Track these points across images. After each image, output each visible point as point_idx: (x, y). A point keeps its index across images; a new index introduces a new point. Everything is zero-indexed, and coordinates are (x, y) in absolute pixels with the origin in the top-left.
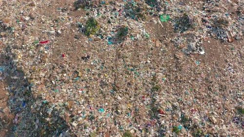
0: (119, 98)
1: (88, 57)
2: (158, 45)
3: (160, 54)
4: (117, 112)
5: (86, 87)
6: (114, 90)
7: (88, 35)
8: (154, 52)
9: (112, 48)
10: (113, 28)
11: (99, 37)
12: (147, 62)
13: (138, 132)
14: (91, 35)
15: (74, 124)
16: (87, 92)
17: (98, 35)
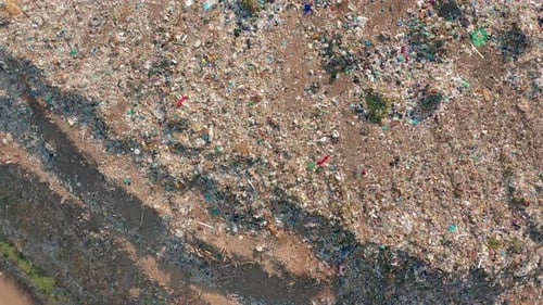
0: (468, 203)
1: (397, 160)
2: (488, 98)
3: (496, 113)
4: (471, 222)
5: (418, 204)
6: (457, 196)
7: (378, 122)
8: (487, 112)
9: (424, 130)
10: (409, 92)
11: (396, 118)
12: (483, 134)
13: (505, 235)
14: (383, 120)
15: (431, 257)
16: (423, 211)
17: (392, 116)
